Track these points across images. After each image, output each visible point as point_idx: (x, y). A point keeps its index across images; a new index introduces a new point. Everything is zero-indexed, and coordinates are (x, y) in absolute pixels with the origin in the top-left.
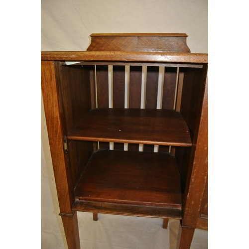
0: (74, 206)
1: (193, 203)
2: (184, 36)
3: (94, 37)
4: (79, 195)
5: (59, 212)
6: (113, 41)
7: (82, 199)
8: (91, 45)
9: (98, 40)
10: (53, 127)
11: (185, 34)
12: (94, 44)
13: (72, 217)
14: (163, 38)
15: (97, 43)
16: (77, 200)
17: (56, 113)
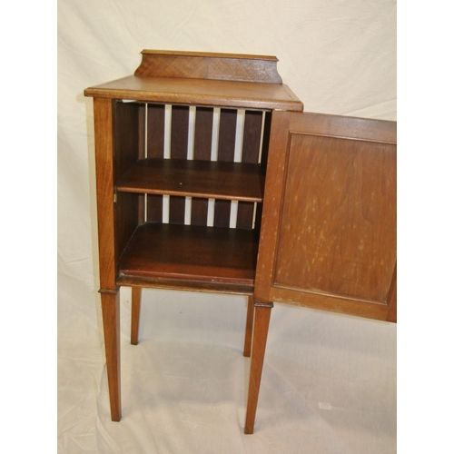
0: (119, 281)
1: (263, 266)
2: (274, 60)
3: (147, 55)
4: (124, 268)
5: (99, 288)
6: (174, 63)
7: (129, 274)
8: (141, 66)
9: (151, 60)
10: (103, 173)
11: (275, 57)
12: (146, 65)
13: (114, 294)
14: (244, 61)
15: (150, 64)
16: (122, 274)
17: (109, 157)
